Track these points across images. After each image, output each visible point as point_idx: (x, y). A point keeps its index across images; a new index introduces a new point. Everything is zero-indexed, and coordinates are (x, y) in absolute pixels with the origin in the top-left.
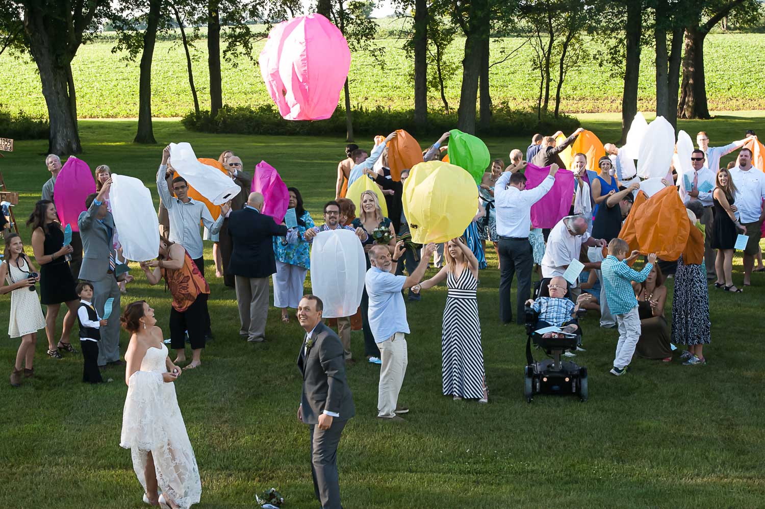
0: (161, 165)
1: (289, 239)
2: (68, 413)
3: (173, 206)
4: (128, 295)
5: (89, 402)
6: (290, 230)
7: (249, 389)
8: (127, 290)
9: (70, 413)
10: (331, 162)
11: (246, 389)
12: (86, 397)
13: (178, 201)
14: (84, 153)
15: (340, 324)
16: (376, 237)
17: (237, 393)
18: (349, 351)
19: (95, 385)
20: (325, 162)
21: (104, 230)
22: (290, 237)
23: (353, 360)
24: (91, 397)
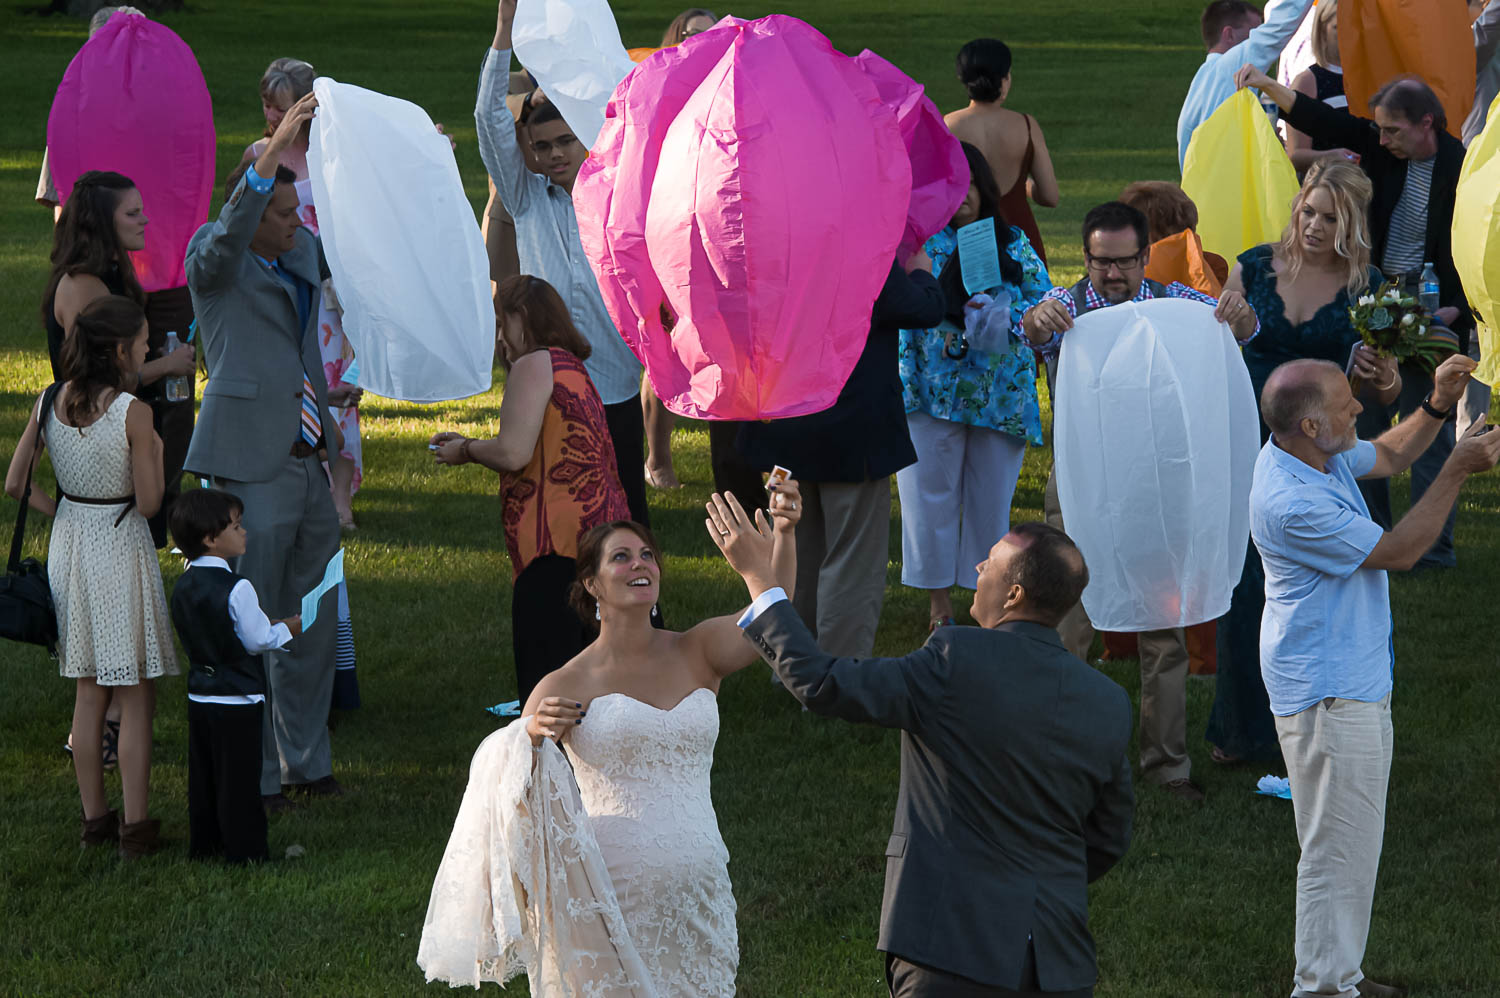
0: (493, 52)
1: (976, 334)
2: (137, 973)
3: (534, 207)
4: (363, 539)
5: (216, 931)
6: (979, 299)
7: (810, 887)
8: (357, 518)
9: (143, 975)
10: (1116, 46)
11: (796, 886)
12: (204, 913)
13: (551, 191)
14: (191, 10)
15: (1148, 654)
16: (1366, 326)
17: (761, 900)
18: (1180, 749)
19: (238, 871)
20: (1092, 46)
21: (284, 295)
22: (981, 323)
23: (1195, 784)
24: (222, 912)
